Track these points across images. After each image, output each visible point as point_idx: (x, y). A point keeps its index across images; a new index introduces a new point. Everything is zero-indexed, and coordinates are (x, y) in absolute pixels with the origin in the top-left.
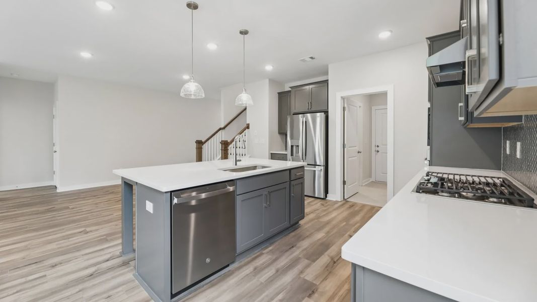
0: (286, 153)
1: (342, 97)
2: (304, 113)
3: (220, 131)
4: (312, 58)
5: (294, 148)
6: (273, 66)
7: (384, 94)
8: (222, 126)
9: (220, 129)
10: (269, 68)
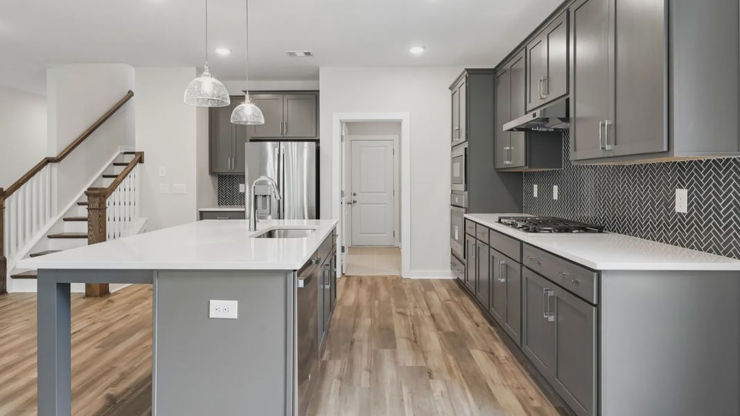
0: (243, 210)
1: (340, 120)
2: (280, 141)
3: (49, 164)
4: (308, 54)
5: (260, 200)
6: (231, 51)
7: (398, 124)
8: (54, 155)
9: (48, 161)
10: (223, 52)
